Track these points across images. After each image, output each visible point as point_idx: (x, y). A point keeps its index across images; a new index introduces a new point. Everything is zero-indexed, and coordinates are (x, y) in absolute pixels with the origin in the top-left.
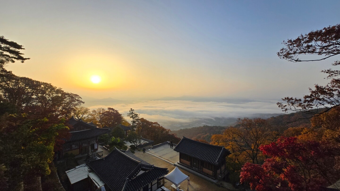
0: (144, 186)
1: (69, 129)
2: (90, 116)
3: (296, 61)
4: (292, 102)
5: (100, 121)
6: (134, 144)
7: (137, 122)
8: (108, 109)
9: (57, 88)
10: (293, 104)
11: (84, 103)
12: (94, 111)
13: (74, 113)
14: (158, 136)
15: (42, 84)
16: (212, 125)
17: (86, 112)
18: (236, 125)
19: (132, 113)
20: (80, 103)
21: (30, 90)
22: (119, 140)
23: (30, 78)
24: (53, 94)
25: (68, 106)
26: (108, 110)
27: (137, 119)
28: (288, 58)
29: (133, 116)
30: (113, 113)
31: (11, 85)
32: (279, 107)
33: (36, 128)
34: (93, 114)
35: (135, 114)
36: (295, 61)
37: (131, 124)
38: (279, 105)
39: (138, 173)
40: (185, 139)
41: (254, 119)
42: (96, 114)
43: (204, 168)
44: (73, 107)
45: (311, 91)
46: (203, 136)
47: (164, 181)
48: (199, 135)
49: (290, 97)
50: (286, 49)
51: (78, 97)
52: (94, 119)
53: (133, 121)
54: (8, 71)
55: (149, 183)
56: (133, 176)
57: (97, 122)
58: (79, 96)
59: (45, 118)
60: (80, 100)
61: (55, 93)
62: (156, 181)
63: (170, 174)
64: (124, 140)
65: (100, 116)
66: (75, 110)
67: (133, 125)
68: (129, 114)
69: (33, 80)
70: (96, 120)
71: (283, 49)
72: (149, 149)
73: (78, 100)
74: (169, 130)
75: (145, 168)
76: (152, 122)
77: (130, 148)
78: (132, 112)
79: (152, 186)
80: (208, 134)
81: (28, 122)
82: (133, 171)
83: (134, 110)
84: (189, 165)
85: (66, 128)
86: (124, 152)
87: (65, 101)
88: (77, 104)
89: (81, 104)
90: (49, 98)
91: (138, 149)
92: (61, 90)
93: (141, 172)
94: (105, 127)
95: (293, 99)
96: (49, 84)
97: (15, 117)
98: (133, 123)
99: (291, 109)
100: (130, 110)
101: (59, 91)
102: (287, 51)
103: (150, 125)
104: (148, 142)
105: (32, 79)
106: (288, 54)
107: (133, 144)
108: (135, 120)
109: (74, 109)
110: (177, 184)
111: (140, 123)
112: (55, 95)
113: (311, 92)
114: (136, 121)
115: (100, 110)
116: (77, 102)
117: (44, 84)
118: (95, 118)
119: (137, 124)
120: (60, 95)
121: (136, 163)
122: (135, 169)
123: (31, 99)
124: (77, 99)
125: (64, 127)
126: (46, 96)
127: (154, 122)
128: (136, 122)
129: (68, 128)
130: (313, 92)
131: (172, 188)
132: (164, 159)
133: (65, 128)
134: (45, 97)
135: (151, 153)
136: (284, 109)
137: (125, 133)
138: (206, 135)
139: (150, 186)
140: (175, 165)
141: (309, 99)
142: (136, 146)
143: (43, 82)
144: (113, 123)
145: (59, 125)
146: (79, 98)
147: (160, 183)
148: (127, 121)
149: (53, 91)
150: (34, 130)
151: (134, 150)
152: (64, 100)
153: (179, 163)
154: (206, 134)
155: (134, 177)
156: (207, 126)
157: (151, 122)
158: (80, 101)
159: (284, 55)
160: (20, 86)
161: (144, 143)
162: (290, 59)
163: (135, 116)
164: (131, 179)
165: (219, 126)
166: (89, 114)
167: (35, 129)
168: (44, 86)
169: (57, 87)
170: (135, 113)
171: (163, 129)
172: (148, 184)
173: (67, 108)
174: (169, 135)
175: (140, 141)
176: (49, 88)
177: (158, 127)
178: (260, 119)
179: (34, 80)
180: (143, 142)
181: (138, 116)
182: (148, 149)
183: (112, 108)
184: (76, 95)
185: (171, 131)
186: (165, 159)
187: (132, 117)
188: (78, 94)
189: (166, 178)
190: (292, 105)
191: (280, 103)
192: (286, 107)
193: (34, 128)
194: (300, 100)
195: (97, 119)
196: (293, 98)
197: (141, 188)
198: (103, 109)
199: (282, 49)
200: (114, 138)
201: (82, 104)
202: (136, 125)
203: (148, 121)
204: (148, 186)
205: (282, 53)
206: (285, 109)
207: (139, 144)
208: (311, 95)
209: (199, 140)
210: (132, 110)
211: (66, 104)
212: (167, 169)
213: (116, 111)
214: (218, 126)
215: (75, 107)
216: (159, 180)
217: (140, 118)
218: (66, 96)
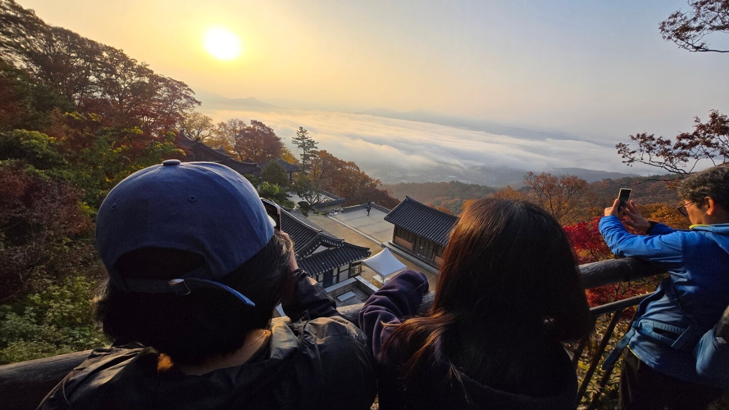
0: (325, 270)
1: (185, 154)
2: (214, 135)
3: (697, 48)
4: (648, 145)
5: (236, 146)
6: (307, 199)
7: (313, 158)
8: (252, 124)
9: (138, 64)
10: (650, 149)
11: (199, 103)
12: (222, 125)
13: (180, 124)
14: (354, 191)
15: (104, 50)
16: (470, 183)
17: (205, 124)
18: (520, 187)
19: (303, 138)
20: (191, 103)
21: (80, 62)
22: (277, 189)
23: (74, 31)
24: (131, 76)
25: (166, 108)
26: (252, 126)
27: (312, 152)
28: (681, 39)
29: (304, 143)
30: (263, 133)
31: (38, 44)
32: (619, 152)
33: (122, 146)
34: (220, 131)
35: (309, 141)
36: (695, 50)
37: (299, 161)
38: (619, 149)
39: (315, 249)
40: (409, 202)
41: (563, 177)
42: (228, 132)
43: (437, 257)
44: (177, 111)
45: (697, 124)
46: (446, 201)
47: (361, 269)
48: (438, 199)
49: (648, 135)
50: (683, 16)
51: (186, 88)
52: (223, 142)
53: (305, 155)
54: (25, 8)
55: (335, 268)
56: (306, 253)
57: (231, 149)
58: (189, 87)
59: (136, 127)
60: (190, 96)
61: (135, 75)
62: (347, 266)
63: (374, 258)
64: (288, 190)
65: (236, 137)
66: (182, 119)
67: (304, 162)
68: (297, 139)
69: (82, 38)
70: (227, 143)
71: (678, 13)
72: (336, 213)
73: (186, 97)
74: (377, 181)
75: (328, 242)
76: (344, 160)
77: (298, 206)
78: (304, 136)
79: (339, 272)
80: (457, 199)
81: (105, 132)
82: (307, 244)
83: (307, 132)
84: (411, 248)
85: (180, 153)
86: (289, 211)
87: (159, 95)
88: (185, 106)
89: (194, 105)
90: (124, 84)
91: (313, 210)
92: (147, 69)
93: (321, 249)
94: (247, 160)
95: (653, 139)
96: (120, 51)
97: (77, 118)
98: (304, 159)
99: (642, 159)
100: (299, 131)
101: (142, 71)
102: (686, 20)
103: (339, 167)
104: (334, 200)
105: (80, 34)
106: (686, 28)
107: (305, 200)
108: (308, 153)
109: (180, 116)
110: (384, 275)
111: (320, 161)
112: (135, 79)
113: (697, 126)
114: (311, 156)
115: (235, 124)
116: (184, 101)
117: (108, 49)
118: (225, 139)
119: (312, 163)
120: (147, 80)
121: (312, 233)
122: (309, 242)
123: (87, 82)
124: (183, 92)
125: (176, 150)
126: (117, 80)
127: (347, 162)
128: (310, 158)
129: (182, 152)
130: (702, 127)
131: (374, 281)
132: (363, 233)
133: (178, 152)
134: (117, 82)
135: (340, 220)
136: (627, 159)
137: (289, 178)
138: (454, 200)
139: (335, 273)
140: (384, 246)
141: (685, 142)
142: (310, 204)
143: (103, 44)
144: (263, 155)
145: (165, 145)
146: (189, 92)
147: (354, 272)
148: (291, 154)
149: (129, 70)
150: (120, 148)
151: (307, 211)
152: (158, 92)
153: (392, 243)
154: (453, 198)
155: (308, 255)
156: (458, 183)
157: (341, 161)
158: (192, 100)
159: (676, 29)
160: (57, 50)
161: (325, 200)
162: (683, 43)
163: (309, 144)
164: (302, 257)
165: (485, 187)
166: (211, 130)
167: (122, 148)
168: (109, 55)
169: (137, 61)
170: (308, 139)
171: (366, 179)
172: (333, 268)
173: (166, 111)
174: (377, 191)
175: (318, 196)
176: (120, 61)
177: (355, 172)
178: (575, 178)
179: (84, 37)
180: (323, 198)
181: (315, 145)
182: (333, 213)
183: (259, 122)
184: (182, 84)
185: (381, 185)
186: (365, 234)
187: (303, 146)
188: (185, 83)
189: (365, 264)
190: (647, 152)
191: (623, 146)
192: (633, 156)
193: (120, 146)
194: (668, 142)
195: (229, 142)
196: (654, 137)
197: (321, 272)
198: (241, 123)
199: (675, 13)
200: (268, 184)
201: (196, 105)
202: (310, 163)
203: (335, 158)
204: (332, 271)
205: (672, 24)
206: (629, 159)
207: (316, 201)
208: (696, 133)
209: (437, 208)
210: (302, 132)
211: (161, 103)
212: (369, 249)
213: (269, 129)
214: (482, 187)
215: (182, 112)
216: (352, 265)
217: (319, 150)
218: (161, 84)
